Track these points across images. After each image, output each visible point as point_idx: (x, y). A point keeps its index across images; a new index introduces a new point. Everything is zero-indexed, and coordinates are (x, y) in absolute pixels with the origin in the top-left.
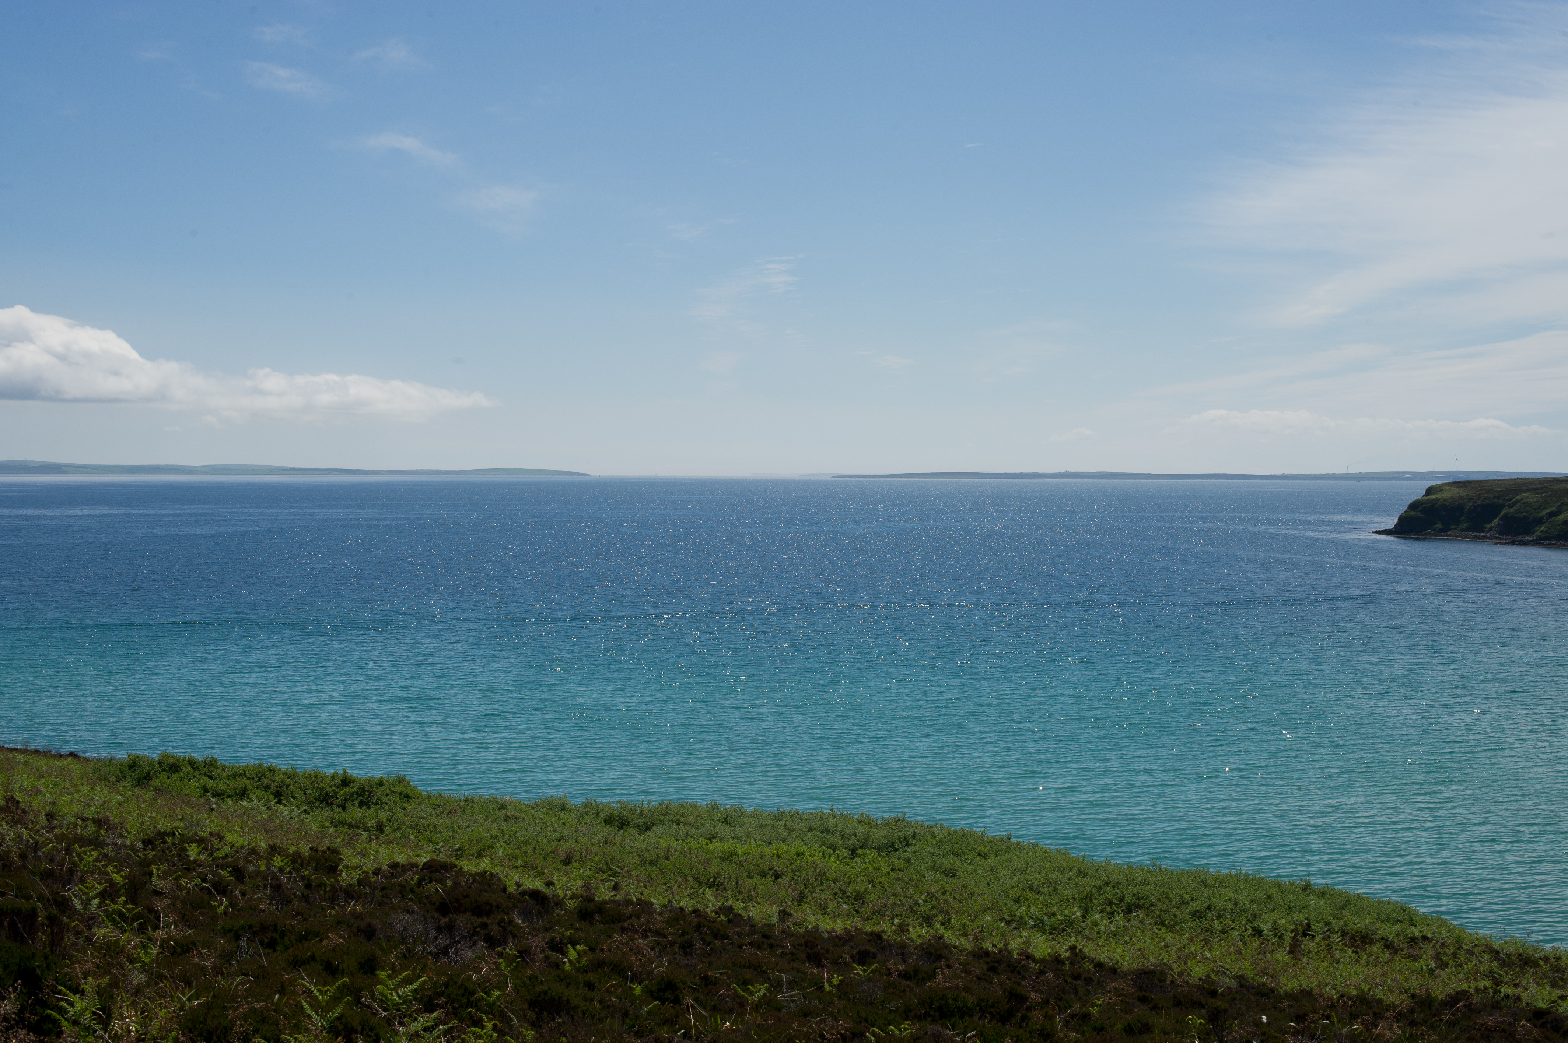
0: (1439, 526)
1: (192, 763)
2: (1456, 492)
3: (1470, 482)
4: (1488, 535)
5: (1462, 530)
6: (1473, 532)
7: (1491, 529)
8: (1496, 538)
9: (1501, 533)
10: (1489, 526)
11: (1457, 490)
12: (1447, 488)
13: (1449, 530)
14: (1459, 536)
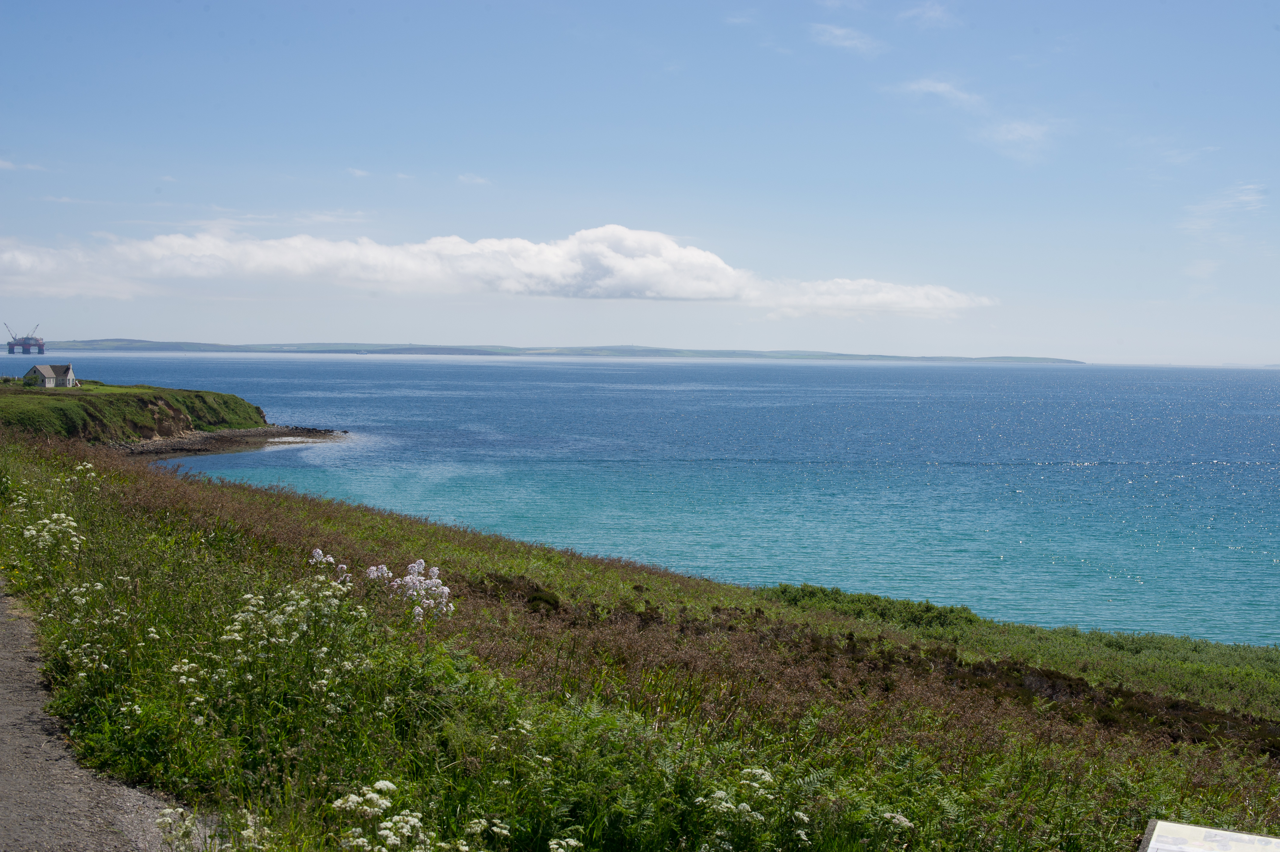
1: (823, 591)
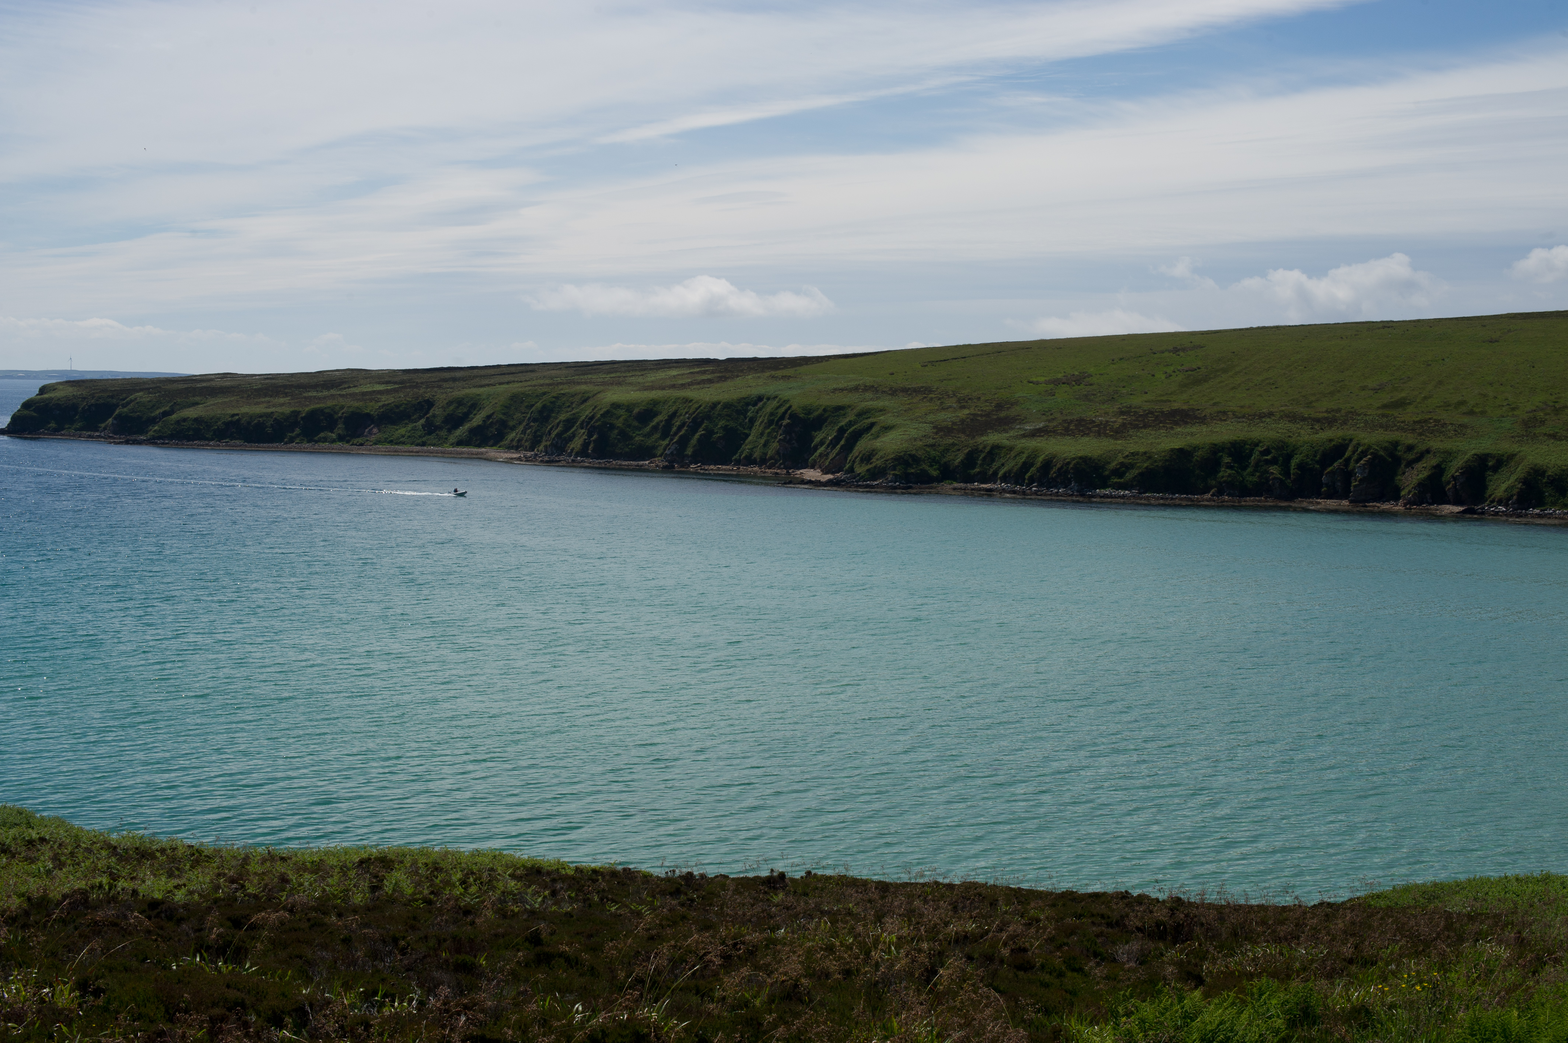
0: (53, 425)
2: (70, 391)
3: (83, 381)
4: (102, 434)
5: (76, 430)
6: (87, 431)
7: (105, 429)
8: (110, 437)
9: (115, 433)
10: (103, 425)
11: (71, 389)
12: (61, 387)
13: (63, 429)
14: (74, 436)
